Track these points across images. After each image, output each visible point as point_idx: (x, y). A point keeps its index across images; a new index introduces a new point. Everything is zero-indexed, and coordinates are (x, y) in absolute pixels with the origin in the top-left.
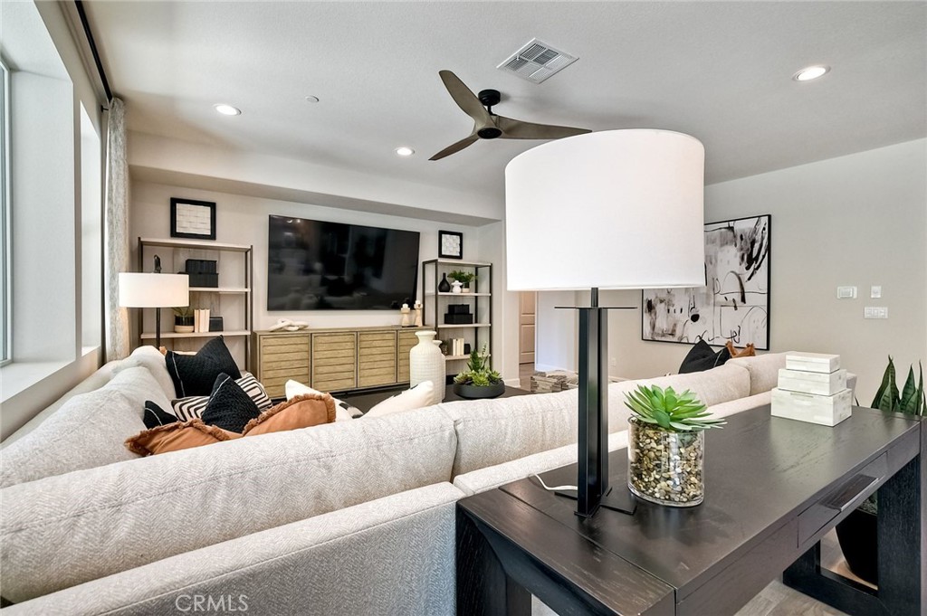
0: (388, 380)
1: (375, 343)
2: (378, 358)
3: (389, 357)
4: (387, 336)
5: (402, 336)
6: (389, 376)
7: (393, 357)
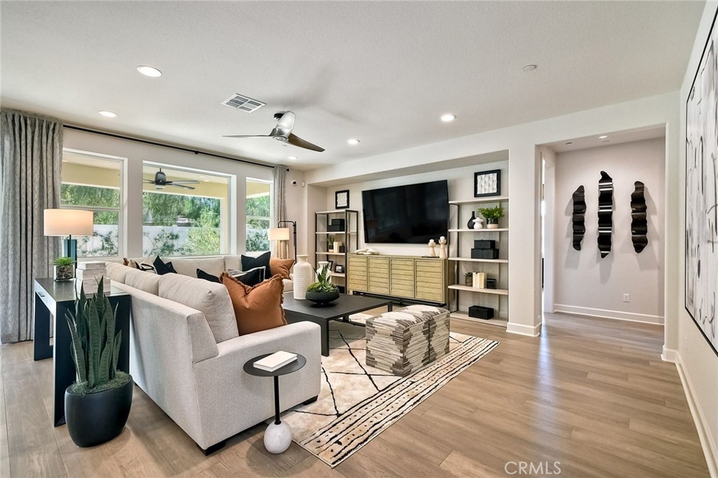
0: (408, 294)
1: (400, 267)
2: (403, 277)
3: (409, 278)
4: (408, 263)
5: (418, 264)
6: (409, 292)
7: (412, 278)
